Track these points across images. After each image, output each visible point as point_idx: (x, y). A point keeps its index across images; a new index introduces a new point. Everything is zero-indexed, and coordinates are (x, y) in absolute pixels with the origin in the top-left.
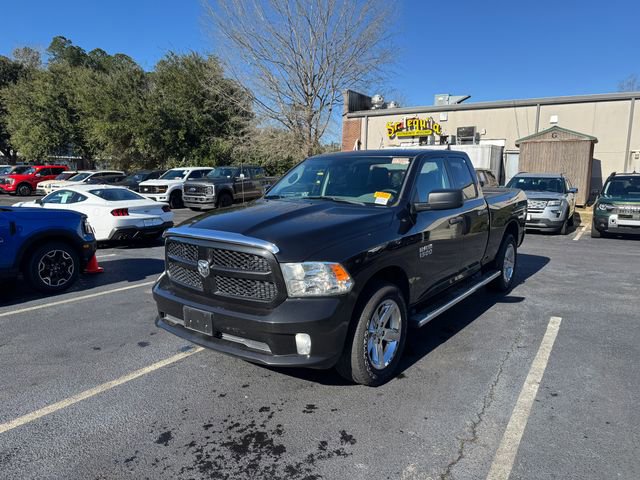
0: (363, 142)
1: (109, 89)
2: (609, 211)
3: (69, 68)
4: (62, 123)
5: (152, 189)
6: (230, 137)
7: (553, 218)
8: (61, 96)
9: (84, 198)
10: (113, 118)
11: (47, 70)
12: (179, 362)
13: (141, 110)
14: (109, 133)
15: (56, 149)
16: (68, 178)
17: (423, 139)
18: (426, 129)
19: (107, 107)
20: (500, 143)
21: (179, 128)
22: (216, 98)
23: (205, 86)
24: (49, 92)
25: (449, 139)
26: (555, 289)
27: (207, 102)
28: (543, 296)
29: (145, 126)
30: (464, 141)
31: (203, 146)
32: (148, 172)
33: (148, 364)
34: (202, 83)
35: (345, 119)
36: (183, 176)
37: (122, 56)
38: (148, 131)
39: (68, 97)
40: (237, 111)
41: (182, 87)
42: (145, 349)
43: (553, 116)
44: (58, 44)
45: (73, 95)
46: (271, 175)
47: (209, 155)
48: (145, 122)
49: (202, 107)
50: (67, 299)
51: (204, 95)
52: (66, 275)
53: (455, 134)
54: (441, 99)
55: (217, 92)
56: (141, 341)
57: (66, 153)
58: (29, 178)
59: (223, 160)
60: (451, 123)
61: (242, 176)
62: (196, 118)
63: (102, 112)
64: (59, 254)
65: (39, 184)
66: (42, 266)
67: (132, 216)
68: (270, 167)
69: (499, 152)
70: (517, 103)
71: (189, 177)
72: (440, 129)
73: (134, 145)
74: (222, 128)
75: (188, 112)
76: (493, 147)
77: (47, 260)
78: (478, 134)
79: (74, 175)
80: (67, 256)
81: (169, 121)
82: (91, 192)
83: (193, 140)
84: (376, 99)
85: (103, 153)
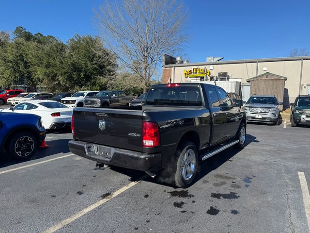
0: (172, 79)
1: (46, 52)
2: (301, 113)
3: (24, 42)
4: (21, 69)
5: (68, 102)
6: (106, 76)
7: (273, 117)
8: (21, 55)
9: (36, 107)
10: (47, 67)
11: (13, 42)
12: (104, 205)
13: (62, 63)
14: (45, 74)
15: (17, 82)
16: (23, 96)
17: (202, 78)
18: (203, 73)
19: (45, 61)
20: (239, 80)
21: (81, 71)
22: (100, 57)
23: (94, 51)
24: (14, 53)
25: (215, 78)
26: (290, 155)
27: (95, 59)
28: (286, 159)
29: (64, 71)
30: (222, 79)
31: (93, 81)
32: (65, 94)
33: (86, 207)
34: (93, 50)
35: (163, 68)
36: (84, 95)
37: (51, 37)
38: (65, 73)
39: (24, 56)
40: (110, 64)
41: (83, 52)
42: (82, 196)
43: (264, 68)
44: (19, 30)
45: (27, 55)
46: (127, 95)
47: (95, 85)
48: (64, 68)
49: (92, 61)
50: (31, 164)
51: (93, 55)
52: (30, 150)
53: (218, 76)
54: (210, 59)
55: (100, 54)
56: (79, 190)
57: (22, 84)
58: (3, 96)
59: (103, 88)
60: (215, 70)
61: (114, 95)
62: (90, 66)
63: (42, 63)
64: (26, 139)
65: (8, 99)
66: (17, 145)
67: (62, 116)
68: (126, 91)
69: (239, 84)
70: (247, 61)
71: (87, 96)
72: (210, 73)
73: (58, 80)
74: (102, 72)
75: (85, 64)
76: (237, 82)
77: (20, 142)
78: (228, 76)
79: (27, 94)
80: (31, 140)
81: (76, 68)
82: (40, 104)
83: (88, 78)
84: (178, 59)
85: (42, 84)
